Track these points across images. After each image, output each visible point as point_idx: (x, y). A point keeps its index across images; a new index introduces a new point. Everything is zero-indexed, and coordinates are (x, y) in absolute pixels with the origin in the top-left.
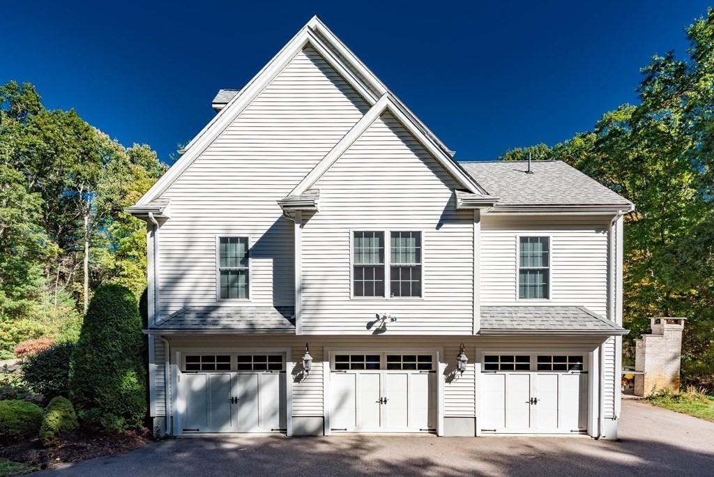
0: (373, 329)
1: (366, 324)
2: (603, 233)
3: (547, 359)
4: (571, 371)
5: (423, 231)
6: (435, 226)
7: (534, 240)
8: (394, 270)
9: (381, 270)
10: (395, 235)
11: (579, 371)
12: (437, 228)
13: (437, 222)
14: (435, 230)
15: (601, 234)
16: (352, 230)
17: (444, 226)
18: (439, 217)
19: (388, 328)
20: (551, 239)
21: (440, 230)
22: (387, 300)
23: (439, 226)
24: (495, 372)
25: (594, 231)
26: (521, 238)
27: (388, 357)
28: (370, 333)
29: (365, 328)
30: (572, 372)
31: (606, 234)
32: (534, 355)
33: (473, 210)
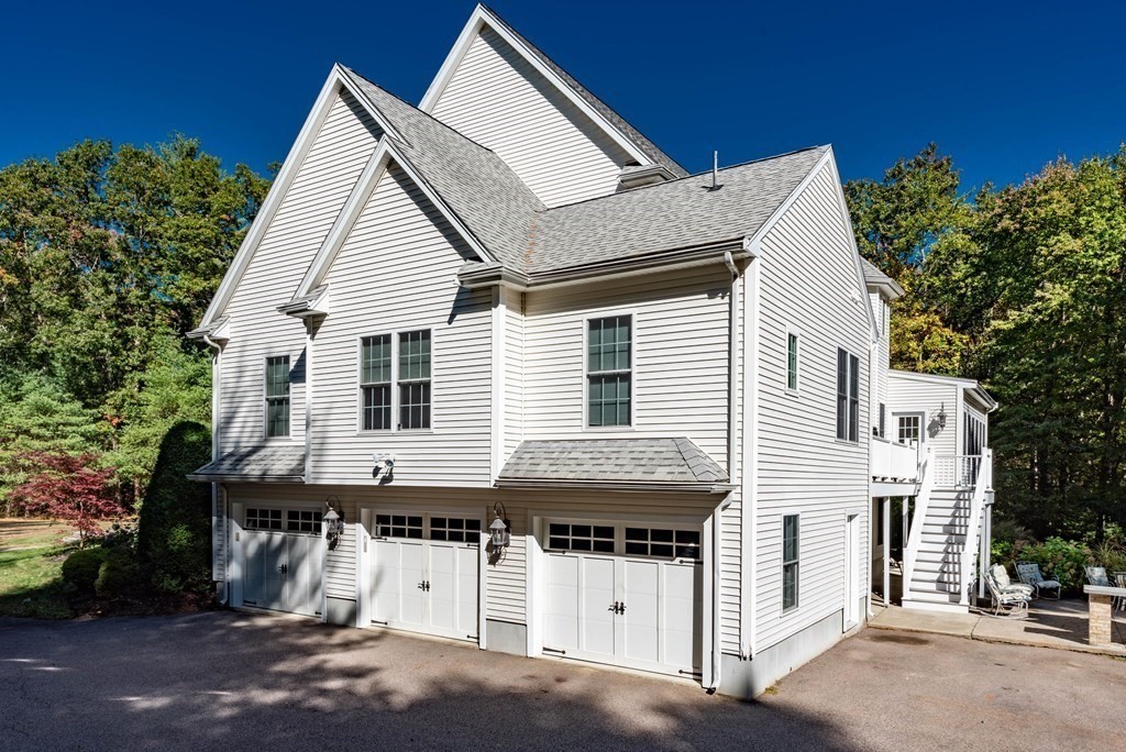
0: (380, 476)
1: (371, 470)
2: (723, 298)
3: (641, 534)
4: (679, 559)
5: (433, 327)
6: (447, 318)
7: (610, 322)
8: (404, 387)
9: (388, 388)
10: (403, 337)
11: (693, 560)
12: (450, 322)
13: (449, 311)
14: (447, 325)
15: (718, 300)
16: (358, 337)
17: (458, 317)
18: (451, 305)
19: (395, 476)
20: (635, 319)
21: (454, 324)
22: (393, 435)
23: (452, 316)
24: (564, 552)
25: (706, 296)
26: (590, 321)
27: (432, 519)
28: (376, 483)
29: (371, 476)
30: (681, 562)
31: (727, 299)
32: (620, 525)
33: (490, 288)
